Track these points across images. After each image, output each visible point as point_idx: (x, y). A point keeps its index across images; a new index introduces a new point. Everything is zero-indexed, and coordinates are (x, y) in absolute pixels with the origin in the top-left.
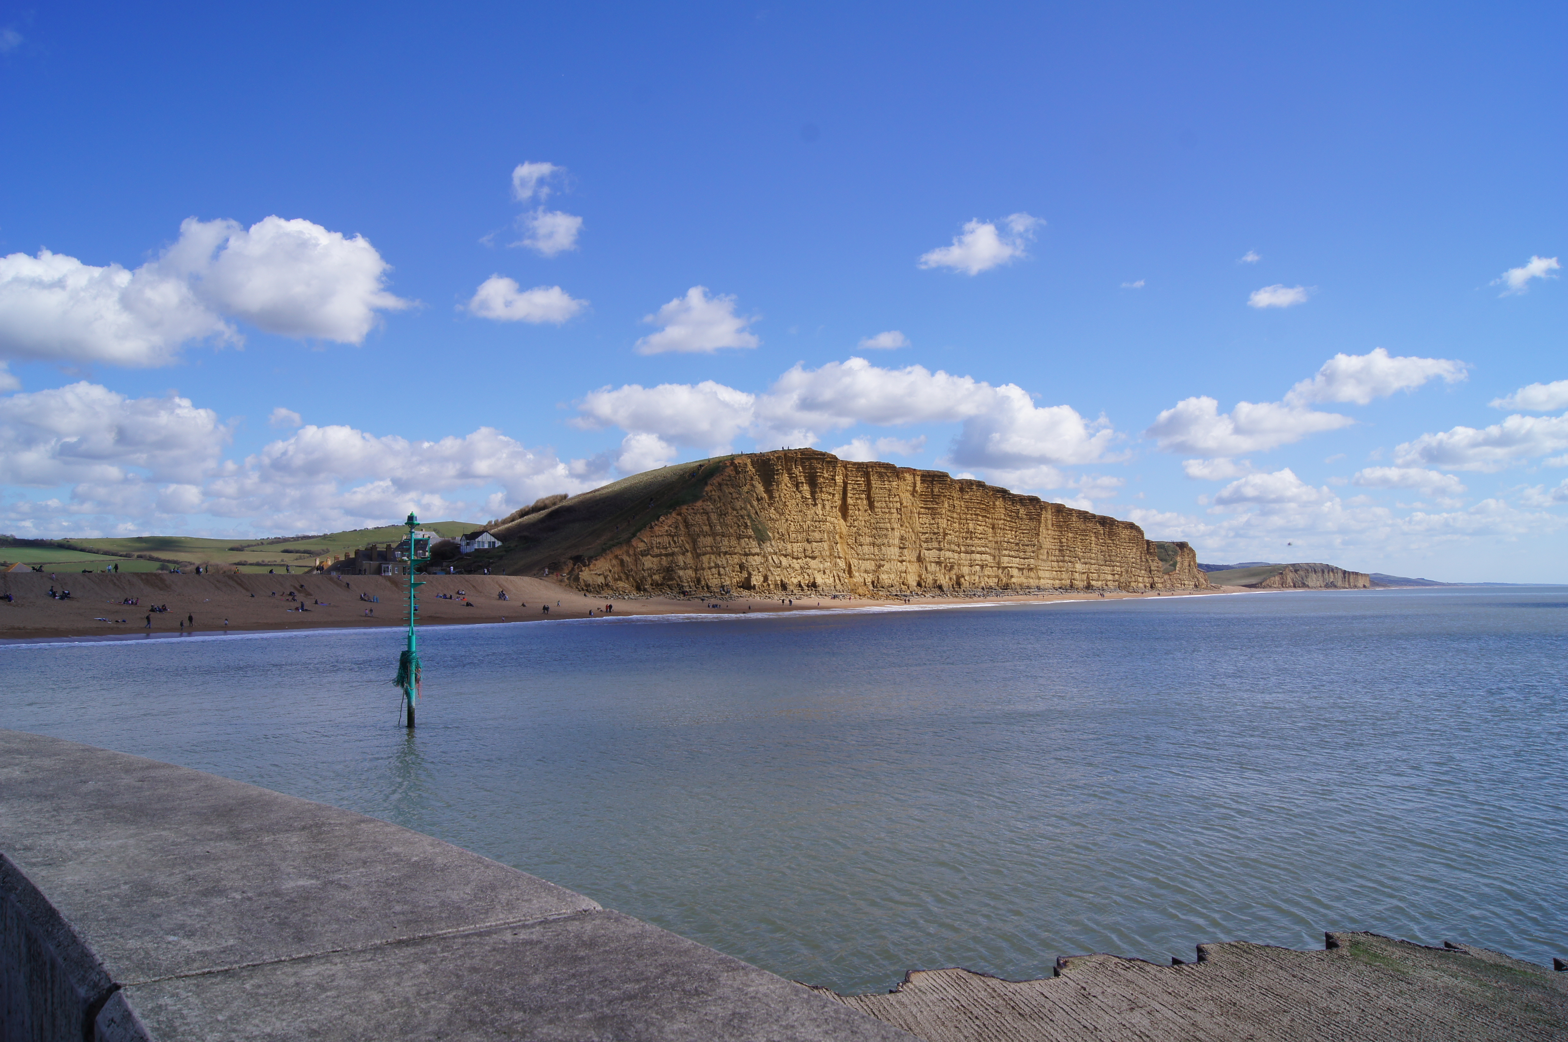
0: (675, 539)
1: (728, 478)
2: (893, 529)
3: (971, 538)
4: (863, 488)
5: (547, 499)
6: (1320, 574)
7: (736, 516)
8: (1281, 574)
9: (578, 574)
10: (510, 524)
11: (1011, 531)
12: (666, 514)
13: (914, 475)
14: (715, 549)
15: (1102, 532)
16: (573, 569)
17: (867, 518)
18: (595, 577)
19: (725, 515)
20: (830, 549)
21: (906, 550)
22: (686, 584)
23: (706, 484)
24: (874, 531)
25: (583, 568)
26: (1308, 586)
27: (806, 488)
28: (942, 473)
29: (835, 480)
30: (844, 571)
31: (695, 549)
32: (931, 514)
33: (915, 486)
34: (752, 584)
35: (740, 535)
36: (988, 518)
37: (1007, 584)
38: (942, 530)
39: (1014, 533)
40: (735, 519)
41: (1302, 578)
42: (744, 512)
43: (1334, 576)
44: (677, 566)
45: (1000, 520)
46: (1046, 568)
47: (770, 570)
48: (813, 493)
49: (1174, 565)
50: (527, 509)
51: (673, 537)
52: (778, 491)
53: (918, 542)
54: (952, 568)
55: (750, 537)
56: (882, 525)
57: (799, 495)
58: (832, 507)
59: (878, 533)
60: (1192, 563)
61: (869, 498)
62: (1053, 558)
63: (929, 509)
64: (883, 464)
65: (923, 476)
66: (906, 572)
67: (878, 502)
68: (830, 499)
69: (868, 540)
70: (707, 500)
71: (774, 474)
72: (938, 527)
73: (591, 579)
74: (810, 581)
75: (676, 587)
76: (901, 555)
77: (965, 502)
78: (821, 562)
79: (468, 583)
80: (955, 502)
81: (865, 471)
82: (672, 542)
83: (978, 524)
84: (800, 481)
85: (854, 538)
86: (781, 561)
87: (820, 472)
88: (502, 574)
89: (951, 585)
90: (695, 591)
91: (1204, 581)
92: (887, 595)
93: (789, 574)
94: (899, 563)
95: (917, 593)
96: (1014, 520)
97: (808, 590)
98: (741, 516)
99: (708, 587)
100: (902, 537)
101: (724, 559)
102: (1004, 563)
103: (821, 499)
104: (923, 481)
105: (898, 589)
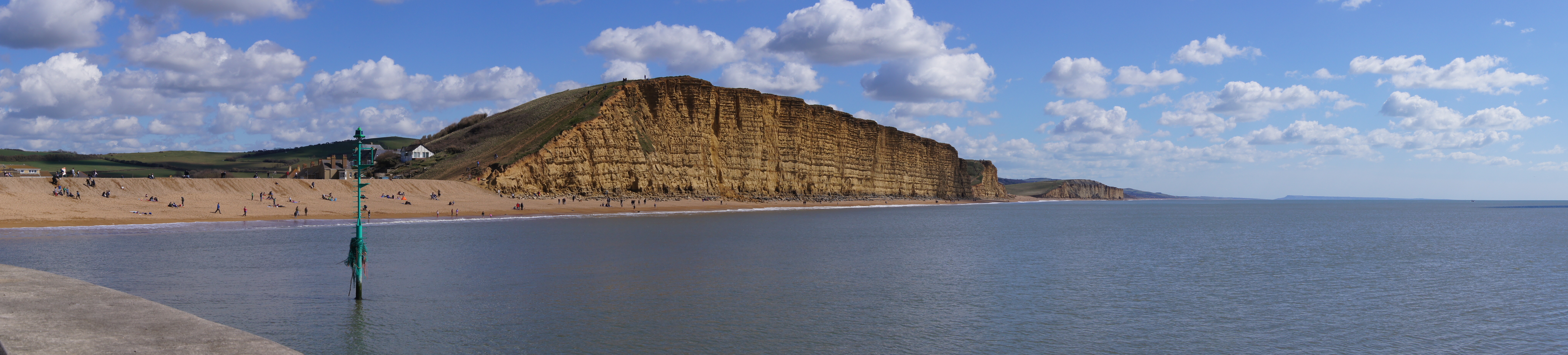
0: (576, 149)
1: (619, 100)
2: (757, 144)
3: (821, 153)
4: (733, 109)
5: (470, 118)
6: (1089, 188)
7: (626, 132)
8: (1061, 187)
9: (496, 179)
10: (440, 139)
11: (853, 148)
12: (568, 129)
13: (775, 100)
14: (608, 158)
15: (925, 151)
16: (491, 175)
17: (736, 134)
18: (509, 181)
19: (617, 130)
20: (704, 159)
21: (767, 162)
23: (602, 105)
24: (741, 146)
25: (500, 174)
26: (1080, 197)
27: (684, 109)
28: (798, 99)
29: (709, 103)
30: (716, 177)
31: (591, 158)
32: (788, 133)
33: (776, 109)
34: (639, 187)
35: (629, 147)
36: (835, 137)
37: (849, 191)
38: (797, 146)
39: (855, 150)
40: (625, 134)
41: (1076, 191)
42: (632, 128)
43: (1099, 189)
44: (576, 172)
45: (844, 139)
46: (880, 179)
47: (654, 176)
48: (690, 113)
49: (981, 179)
50: (454, 126)
51: (573, 148)
52: (661, 111)
53: (777, 155)
54: (804, 177)
55: (637, 149)
56: (748, 141)
57: (679, 115)
58: (706, 125)
59: (744, 148)
60: (994, 177)
61: (737, 118)
62: (886, 171)
63: (786, 128)
64: (750, 90)
65: (782, 101)
66: (766, 180)
67: (745, 121)
68: (704, 118)
69: (736, 152)
70: (602, 118)
71: (658, 97)
72: (794, 144)
73: (506, 184)
74: (687, 186)
75: (575, 189)
76: (763, 165)
77: (816, 123)
78: (696, 170)
79: (407, 186)
80: (808, 124)
81: (734, 96)
82: (572, 153)
83: (826, 142)
84: (680, 103)
85: (724, 151)
86: (663, 169)
87: (696, 96)
88: (435, 179)
89: (803, 191)
90: (592, 193)
91: (1003, 192)
92: (750, 198)
93: (670, 179)
94: (761, 173)
95: (775, 197)
96: (855, 140)
97: (686, 193)
98: (630, 131)
99: (602, 189)
100: (764, 151)
101: (616, 167)
102: (847, 175)
103: (698, 118)
104: (782, 105)
105: (760, 193)
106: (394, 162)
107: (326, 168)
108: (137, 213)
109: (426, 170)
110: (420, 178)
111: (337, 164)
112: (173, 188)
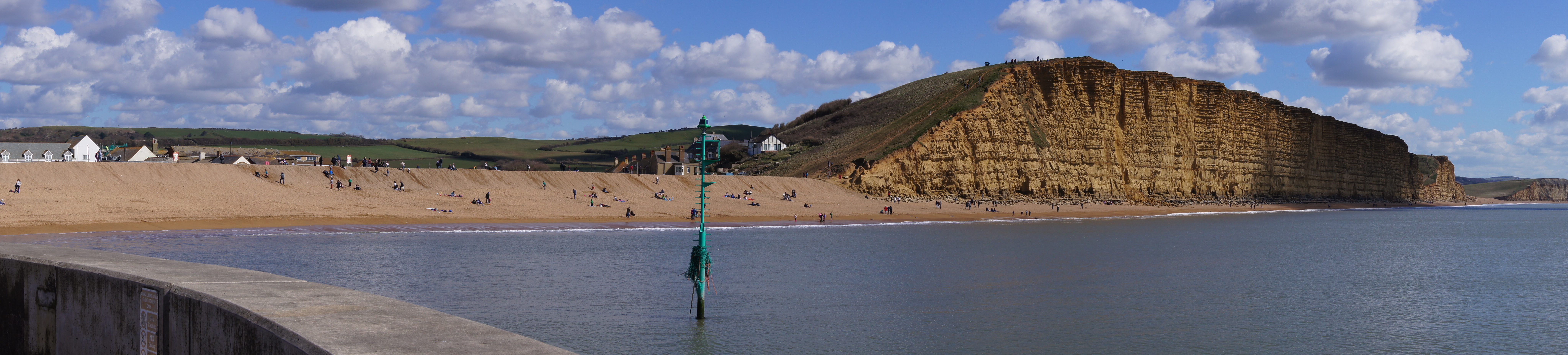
0: (955, 143)
1: (1007, 85)
2: (1169, 137)
3: (1245, 147)
4: (1140, 96)
5: (831, 104)
6: (1562, 189)
7: (1016, 123)
8: (1529, 188)
9: (860, 177)
10: (795, 128)
11: (1284, 141)
12: (946, 120)
13: (1191, 85)
14: (994, 154)
15: (1369, 144)
16: (855, 172)
17: (1144, 126)
18: (876, 180)
19: (1004, 121)
20: (1107, 156)
21: (1181, 158)
22: (965, 188)
23: (986, 91)
24: (1151, 139)
25: (865, 171)
26: (1552, 199)
27: (1084, 95)
28: (1218, 83)
29: (1113, 89)
30: (1121, 177)
31: (974, 154)
32: (1207, 124)
33: (1191, 96)
34: (1030, 189)
35: (1019, 141)
36: (1262, 128)
37: (1279, 192)
38: (1216, 139)
39: (1286, 143)
40: (1014, 125)
41: (1547, 192)
42: (1023, 119)
44: (956, 170)
45: (1274, 130)
46: (1316, 178)
47: (1048, 176)
48: (1091, 101)
49: (1435, 177)
50: (811, 114)
51: (952, 142)
52: (1057, 98)
53: (1193, 150)
54: (1225, 176)
55: (1028, 143)
56: (1158, 133)
57: (1077, 103)
58: (1110, 115)
59: (1154, 142)
60: (1451, 176)
61: (1146, 106)
62: (1323, 168)
63: (1204, 118)
64: (1161, 73)
65: (1199, 86)
66: (1181, 179)
67: (1155, 110)
68: (1108, 107)
69: (1145, 147)
70: (987, 106)
71: (1053, 82)
72: (1213, 136)
73: (872, 183)
74: (1087, 187)
75: (955, 191)
76: (1176, 163)
77: (1240, 112)
78: (1098, 168)
79: (755, 184)
80: (1230, 112)
81: (1142, 81)
82: (951, 147)
83: (1251, 134)
84: (1078, 89)
85: (1131, 146)
86: (1058, 167)
87: (1098, 81)
88: (788, 176)
89: (1224, 193)
90: (974, 195)
91: (1461, 194)
92: (1162, 201)
93: (1067, 180)
94: (1174, 171)
95: (1191, 200)
96: (1286, 131)
97: (1085, 195)
98: (1021, 122)
99: (987, 191)
100: (1178, 145)
101: (1003, 164)
102: (1276, 173)
103: (1100, 107)
104: (1199, 91)
105: (1173, 196)
106: (740, 155)
107: (659, 161)
108: (435, 210)
109: (778, 165)
110: (771, 175)
111: (672, 157)
112: (478, 181)
